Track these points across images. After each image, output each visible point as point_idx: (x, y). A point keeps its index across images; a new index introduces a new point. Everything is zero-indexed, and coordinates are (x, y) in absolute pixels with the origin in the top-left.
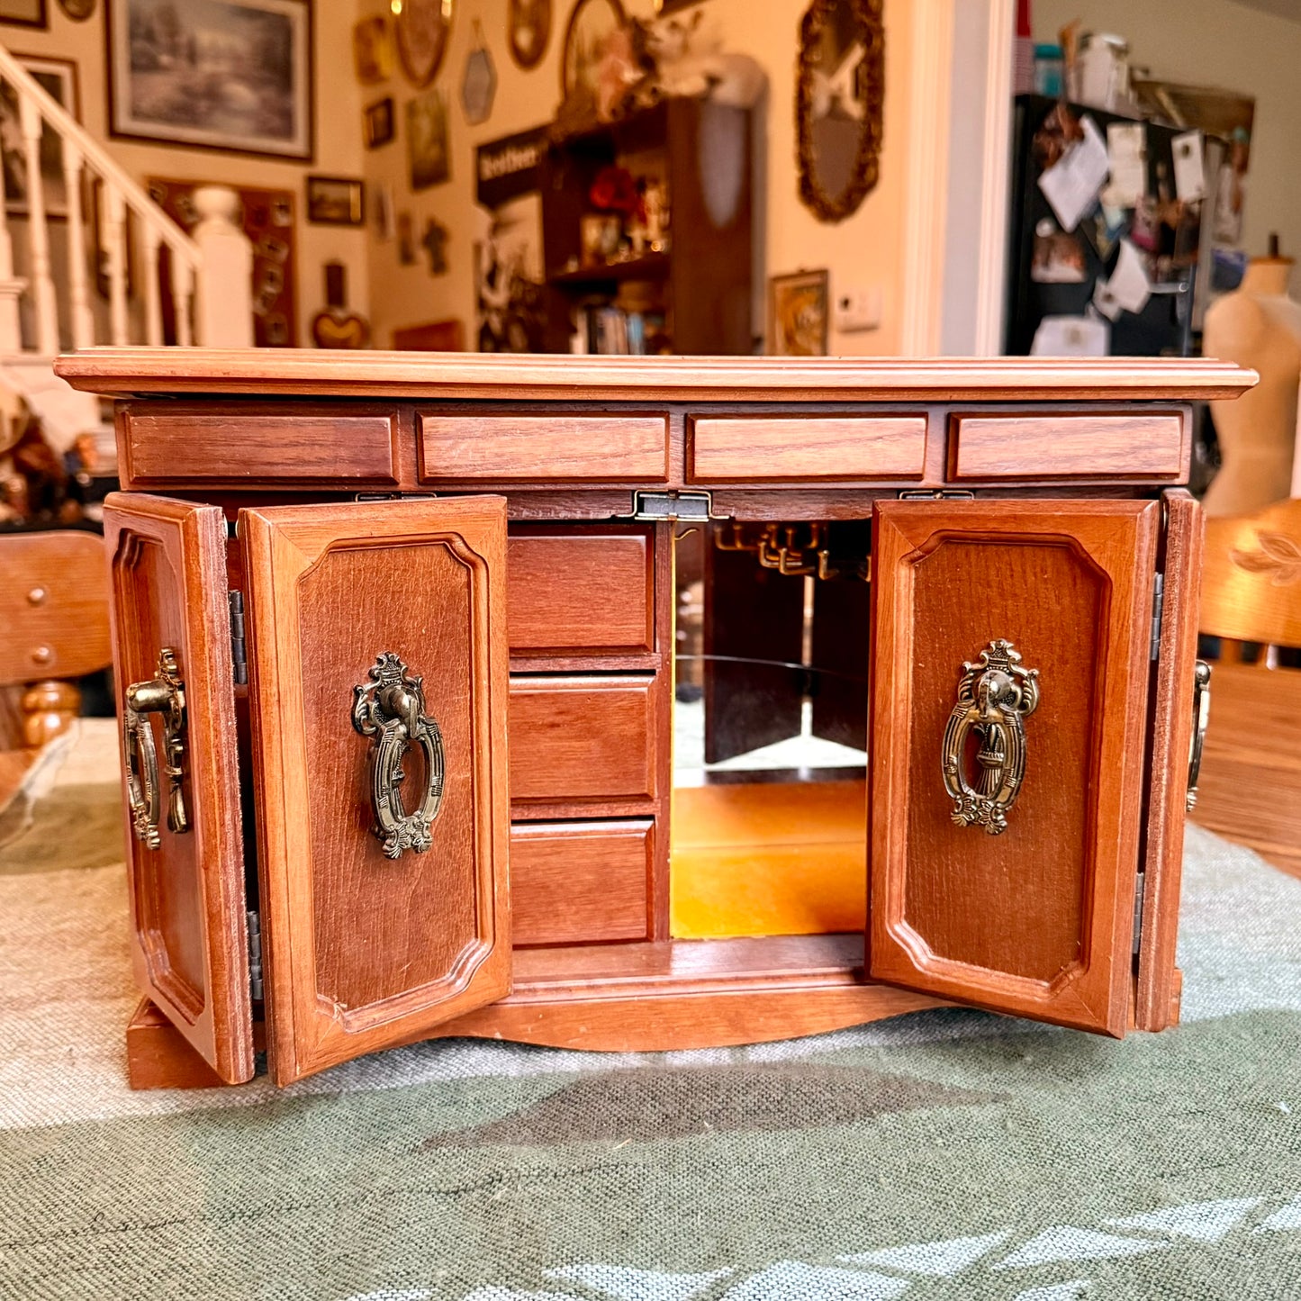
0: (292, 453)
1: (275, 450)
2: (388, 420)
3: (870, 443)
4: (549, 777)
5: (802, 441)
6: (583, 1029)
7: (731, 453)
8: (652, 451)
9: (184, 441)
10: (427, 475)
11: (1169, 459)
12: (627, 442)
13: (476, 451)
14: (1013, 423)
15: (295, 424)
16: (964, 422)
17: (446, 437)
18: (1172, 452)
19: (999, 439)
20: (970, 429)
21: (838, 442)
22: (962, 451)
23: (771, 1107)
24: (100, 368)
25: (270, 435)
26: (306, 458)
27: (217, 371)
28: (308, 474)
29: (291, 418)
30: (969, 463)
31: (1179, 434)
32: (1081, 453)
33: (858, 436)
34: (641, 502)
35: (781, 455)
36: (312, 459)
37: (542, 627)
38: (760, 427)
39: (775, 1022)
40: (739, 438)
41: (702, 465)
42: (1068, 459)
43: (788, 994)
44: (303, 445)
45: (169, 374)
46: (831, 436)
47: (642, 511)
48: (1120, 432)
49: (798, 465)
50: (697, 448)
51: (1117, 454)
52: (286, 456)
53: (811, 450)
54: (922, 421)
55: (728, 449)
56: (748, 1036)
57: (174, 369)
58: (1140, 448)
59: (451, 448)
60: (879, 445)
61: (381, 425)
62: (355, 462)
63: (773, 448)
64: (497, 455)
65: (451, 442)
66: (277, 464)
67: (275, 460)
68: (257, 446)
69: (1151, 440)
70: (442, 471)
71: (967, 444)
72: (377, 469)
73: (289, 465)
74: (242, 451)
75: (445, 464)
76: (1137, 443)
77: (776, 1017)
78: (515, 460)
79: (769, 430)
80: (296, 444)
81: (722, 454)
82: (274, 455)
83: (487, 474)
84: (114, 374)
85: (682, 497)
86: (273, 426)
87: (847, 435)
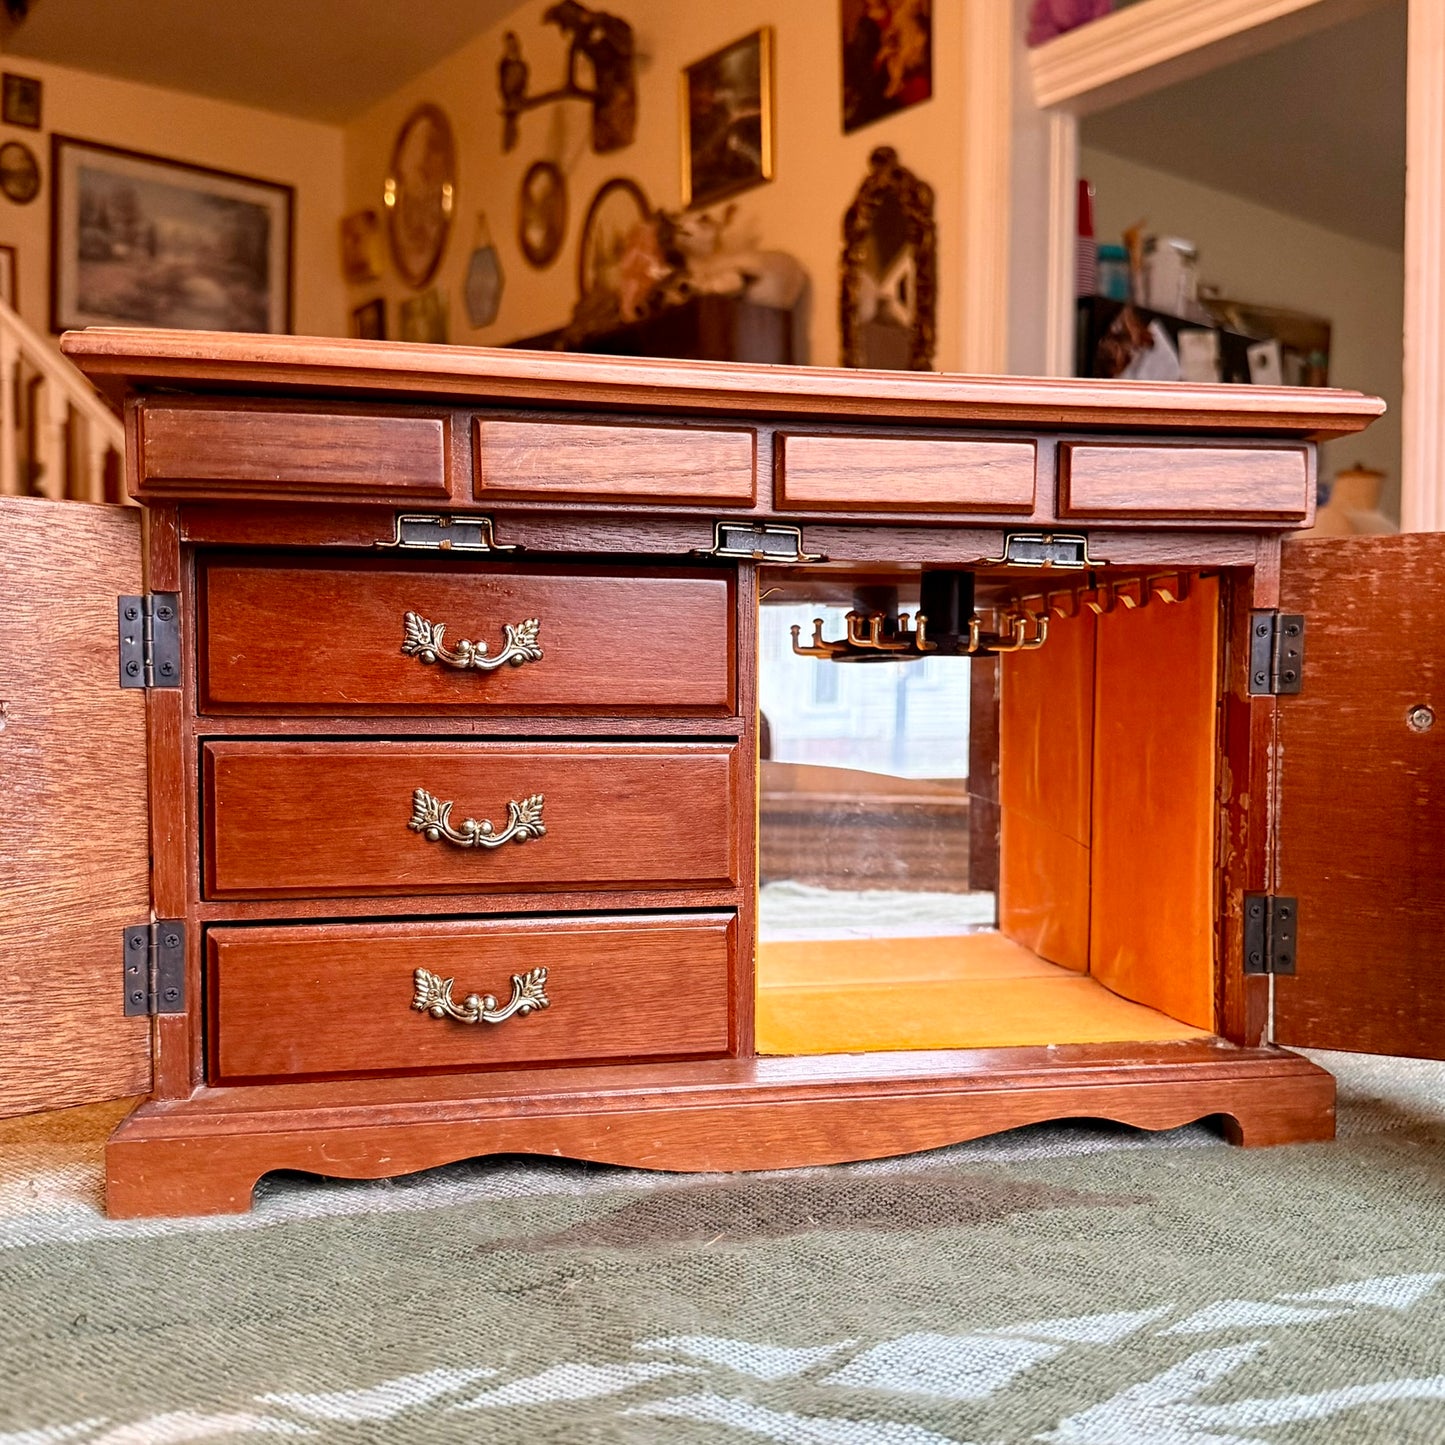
0: (330, 455)
1: (311, 451)
2: (440, 423)
3: (976, 469)
4: (616, 857)
5: (903, 464)
6: (657, 1144)
7: (823, 475)
8: (738, 469)
9: (207, 438)
10: (484, 486)
11: (1294, 496)
12: (710, 458)
13: (540, 461)
14: (1128, 452)
15: (333, 423)
16: (1075, 450)
17: (505, 444)
18: (1296, 489)
19: (1113, 470)
20: (1082, 458)
21: (942, 466)
22: (1076, 481)
23: (883, 1210)
24: (115, 346)
25: (305, 434)
26: (346, 461)
27: (249, 354)
28: (347, 481)
29: (329, 416)
30: (1082, 495)
31: (1303, 470)
32: (1200, 487)
33: (963, 460)
34: (723, 535)
35: (880, 478)
36: (351, 463)
37: (610, 680)
38: (857, 446)
39: (881, 1136)
40: (834, 457)
41: (794, 486)
42: (1188, 493)
43: (895, 1102)
44: (343, 447)
45: (194, 356)
46: (935, 460)
47: (725, 546)
48: (1241, 466)
49: (898, 490)
50: (787, 467)
51: (1240, 490)
52: (324, 458)
53: (912, 474)
54: (1031, 447)
55: (822, 470)
56: (850, 1153)
57: (200, 351)
58: (1263, 484)
59: (513, 456)
60: (985, 471)
61: (432, 428)
62: (401, 468)
63: (870, 471)
64: (564, 467)
65: (511, 450)
66: (312, 468)
67: (310, 463)
68: (288, 446)
69: (1275, 475)
70: (502, 483)
71: (1080, 473)
72: (426, 478)
73: (325, 469)
74: (270, 450)
75: (505, 475)
76: (1259, 479)
77: (882, 1130)
78: (586, 474)
79: (868, 450)
80: (332, 446)
81: (815, 475)
82: (310, 457)
83: (552, 487)
84: (130, 353)
85: (768, 531)
86: (309, 424)
87: (951, 460)
